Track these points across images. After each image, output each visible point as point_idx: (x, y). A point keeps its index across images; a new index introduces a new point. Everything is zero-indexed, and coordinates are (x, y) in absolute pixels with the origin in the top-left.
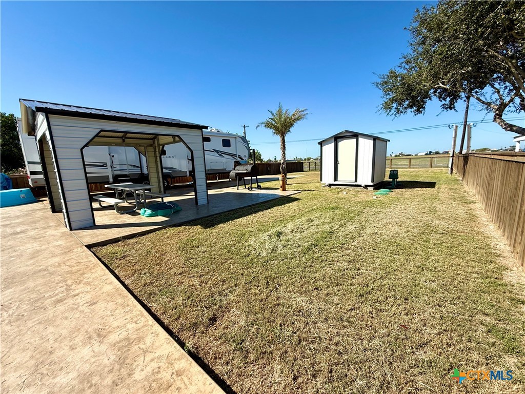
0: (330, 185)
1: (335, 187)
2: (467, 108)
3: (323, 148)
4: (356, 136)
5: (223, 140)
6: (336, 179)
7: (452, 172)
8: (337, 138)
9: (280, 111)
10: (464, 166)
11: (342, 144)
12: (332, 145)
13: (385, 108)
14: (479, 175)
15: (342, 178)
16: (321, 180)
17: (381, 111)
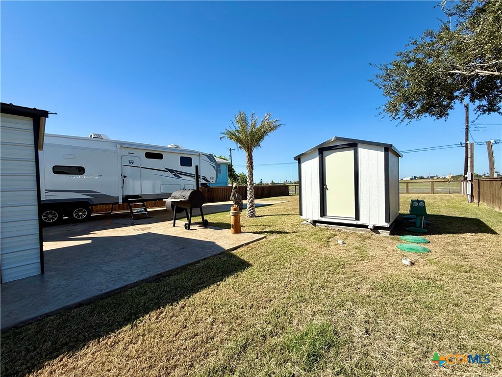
0: (315, 222)
1: (322, 226)
2: (467, 129)
3: (303, 165)
4: (353, 145)
5: (181, 157)
6: (323, 213)
8: (323, 150)
11: (331, 159)
12: (316, 161)
13: (390, 111)
15: (332, 212)
16: (301, 214)
17: (383, 114)
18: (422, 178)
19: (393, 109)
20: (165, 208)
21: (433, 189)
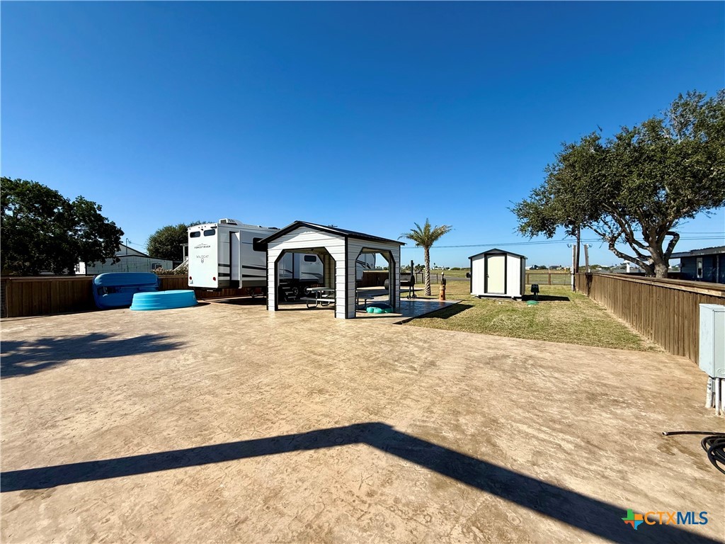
0: (480, 297)
1: (485, 298)
3: (473, 262)
4: (505, 254)
6: (486, 291)
7: (575, 289)
8: (487, 255)
9: (427, 227)
10: (588, 284)
11: (491, 260)
12: (482, 260)
13: (522, 230)
14: (606, 290)
15: (491, 290)
16: (471, 292)
17: (518, 232)
18: (543, 268)
19: (523, 229)
20: (384, 288)
21: (550, 281)
